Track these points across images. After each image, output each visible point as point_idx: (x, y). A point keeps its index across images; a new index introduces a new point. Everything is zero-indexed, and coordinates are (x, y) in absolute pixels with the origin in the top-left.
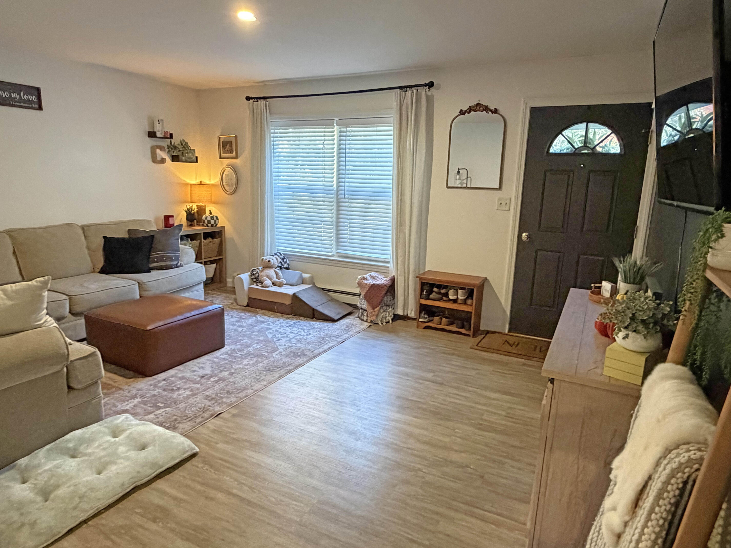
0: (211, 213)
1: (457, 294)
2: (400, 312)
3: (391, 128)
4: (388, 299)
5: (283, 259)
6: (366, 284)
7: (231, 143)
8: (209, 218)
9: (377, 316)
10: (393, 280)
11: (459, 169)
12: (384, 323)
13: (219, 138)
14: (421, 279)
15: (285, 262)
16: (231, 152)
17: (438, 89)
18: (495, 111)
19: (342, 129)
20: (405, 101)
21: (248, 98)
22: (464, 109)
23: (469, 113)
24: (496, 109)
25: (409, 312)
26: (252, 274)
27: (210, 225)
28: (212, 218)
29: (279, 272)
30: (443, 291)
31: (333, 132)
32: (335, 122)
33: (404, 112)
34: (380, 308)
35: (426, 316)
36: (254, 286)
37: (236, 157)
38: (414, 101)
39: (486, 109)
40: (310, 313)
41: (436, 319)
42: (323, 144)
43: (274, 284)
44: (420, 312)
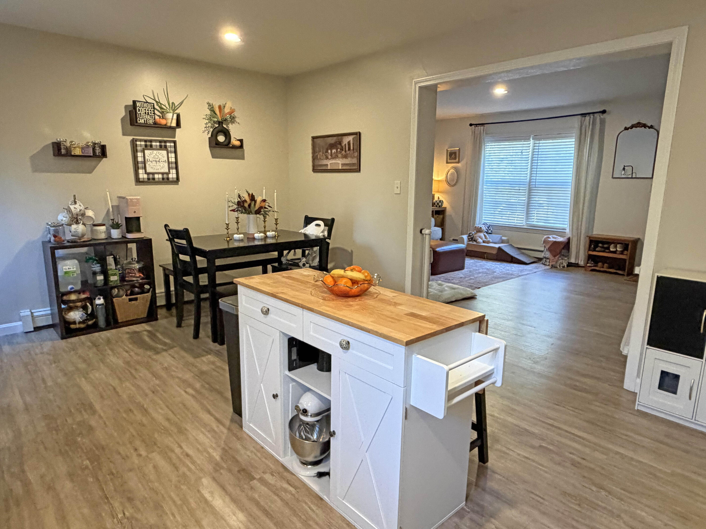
0: (439, 198)
1: (616, 247)
2: (573, 261)
3: (574, 140)
4: (564, 252)
5: (488, 227)
6: (550, 241)
7: (455, 153)
8: (438, 202)
9: (556, 262)
10: (569, 239)
11: (624, 166)
12: (561, 267)
13: (447, 151)
14: (590, 237)
15: (490, 230)
16: (455, 159)
17: (609, 113)
18: (651, 127)
19: (536, 142)
20: (584, 124)
21: (471, 125)
22: (628, 126)
23: (631, 128)
24: (652, 125)
25: (580, 261)
26: (469, 236)
27: (438, 206)
28: (440, 201)
29: (486, 235)
30: (606, 246)
31: (529, 144)
32: (532, 137)
33: (583, 131)
34: (559, 257)
35: (592, 262)
36: (471, 243)
37: (458, 162)
38: (591, 123)
39: (645, 126)
40: (510, 259)
41: (600, 264)
42: (522, 152)
43: (484, 242)
44: (588, 260)
